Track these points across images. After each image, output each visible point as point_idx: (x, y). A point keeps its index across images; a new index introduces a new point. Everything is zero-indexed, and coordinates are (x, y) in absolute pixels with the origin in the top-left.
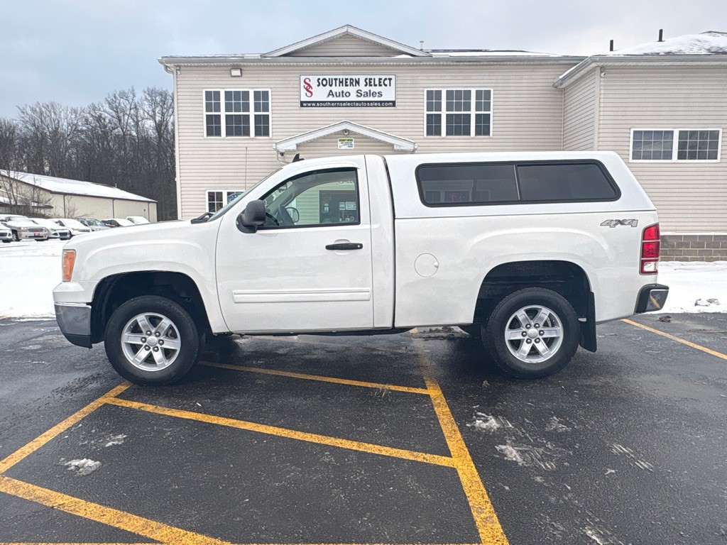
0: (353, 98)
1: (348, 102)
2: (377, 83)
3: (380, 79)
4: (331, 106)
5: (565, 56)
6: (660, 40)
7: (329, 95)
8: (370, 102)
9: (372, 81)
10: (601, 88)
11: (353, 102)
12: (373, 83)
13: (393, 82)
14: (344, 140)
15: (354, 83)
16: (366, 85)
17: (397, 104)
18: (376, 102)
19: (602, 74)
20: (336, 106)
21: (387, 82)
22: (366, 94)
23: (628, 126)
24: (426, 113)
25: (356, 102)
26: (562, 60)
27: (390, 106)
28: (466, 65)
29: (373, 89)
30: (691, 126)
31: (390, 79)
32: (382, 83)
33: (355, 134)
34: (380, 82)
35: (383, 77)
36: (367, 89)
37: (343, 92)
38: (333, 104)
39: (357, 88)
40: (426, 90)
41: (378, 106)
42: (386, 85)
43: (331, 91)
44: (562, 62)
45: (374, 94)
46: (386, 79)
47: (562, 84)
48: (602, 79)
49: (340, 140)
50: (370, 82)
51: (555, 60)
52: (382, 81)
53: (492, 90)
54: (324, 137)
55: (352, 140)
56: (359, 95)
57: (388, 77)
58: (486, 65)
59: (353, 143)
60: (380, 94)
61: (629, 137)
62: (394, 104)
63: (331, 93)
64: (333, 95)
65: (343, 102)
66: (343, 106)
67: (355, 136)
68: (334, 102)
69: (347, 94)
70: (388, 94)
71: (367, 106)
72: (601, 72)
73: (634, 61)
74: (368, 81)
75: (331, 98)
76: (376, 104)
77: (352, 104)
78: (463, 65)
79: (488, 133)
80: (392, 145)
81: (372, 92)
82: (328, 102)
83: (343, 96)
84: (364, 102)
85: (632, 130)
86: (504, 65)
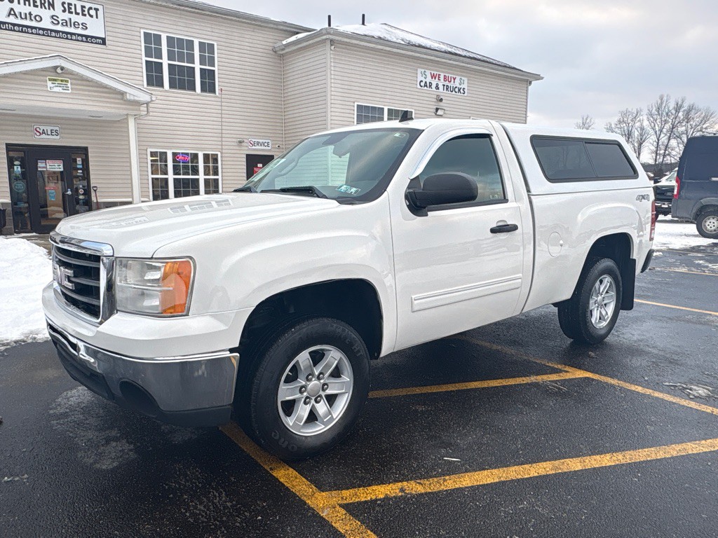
0: (46, 23)
1: (40, 29)
2: (79, 10)
3: (83, 7)
4: (14, 30)
5: (284, 22)
6: (363, 23)
7: (9, 14)
8: (72, 34)
9: (73, 7)
10: (332, 61)
11: (47, 30)
12: (73, 10)
13: (100, 13)
14: (55, 80)
15: (47, 5)
16: (64, 11)
17: (107, 42)
18: (79, 35)
19: (333, 47)
20: (22, 32)
21: (93, 12)
22: (65, 23)
23: (353, 100)
24: (144, 59)
25: (52, 31)
26: (282, 25)
27: (98, 44)
28: (187, 11)
29: (74, 18)
30: (396, 105)
31: (97, 10)
32: (86, 13)
33: (71, 73)
34: (83, 11)
35: (88, 5)
36: (66, 16)
37: (30, 14)
38: (16, 28)
39: (52, 12)
40: (142, 31)
41: (82, 41)
42: (91, 16)
43: (12, 9)
44: (281, 27)
45: (76, 25)
46: (90, 8)
47: (283, 49)
48: (332, 52)
49: (50, 80)
50: (70, 8)
51: (274, 24)
52: (86, 10)
53: (215, 44)
54: (26, 73)
55: (67, 81)
56: (56, 22)
57: (94, 6)
58: (208, 15)
59: (69, 85)
60: (85, 27)
61: (354, 110)
62: (103, 41)
63: (11, 12)
64: (15, 14)
65: (32, 28)
66: (32, 33)
67: (70, 76)
68: (19, 25)
69: (37, 18)
70: (95, 28)
71: (67, 38)
72: (331, 45)
73: (357, 39)
74: (66, 6)
75: (12, 19)
76: (80, 38)
77: (46, 32)
78: (183, 10)
79: (214, 92)
80: (122, 94)
81: (73, 21)
82: (8, 23)
83: (31, 19)
84: (63, 32)
85: (356, 104)
86: (225, 19)
